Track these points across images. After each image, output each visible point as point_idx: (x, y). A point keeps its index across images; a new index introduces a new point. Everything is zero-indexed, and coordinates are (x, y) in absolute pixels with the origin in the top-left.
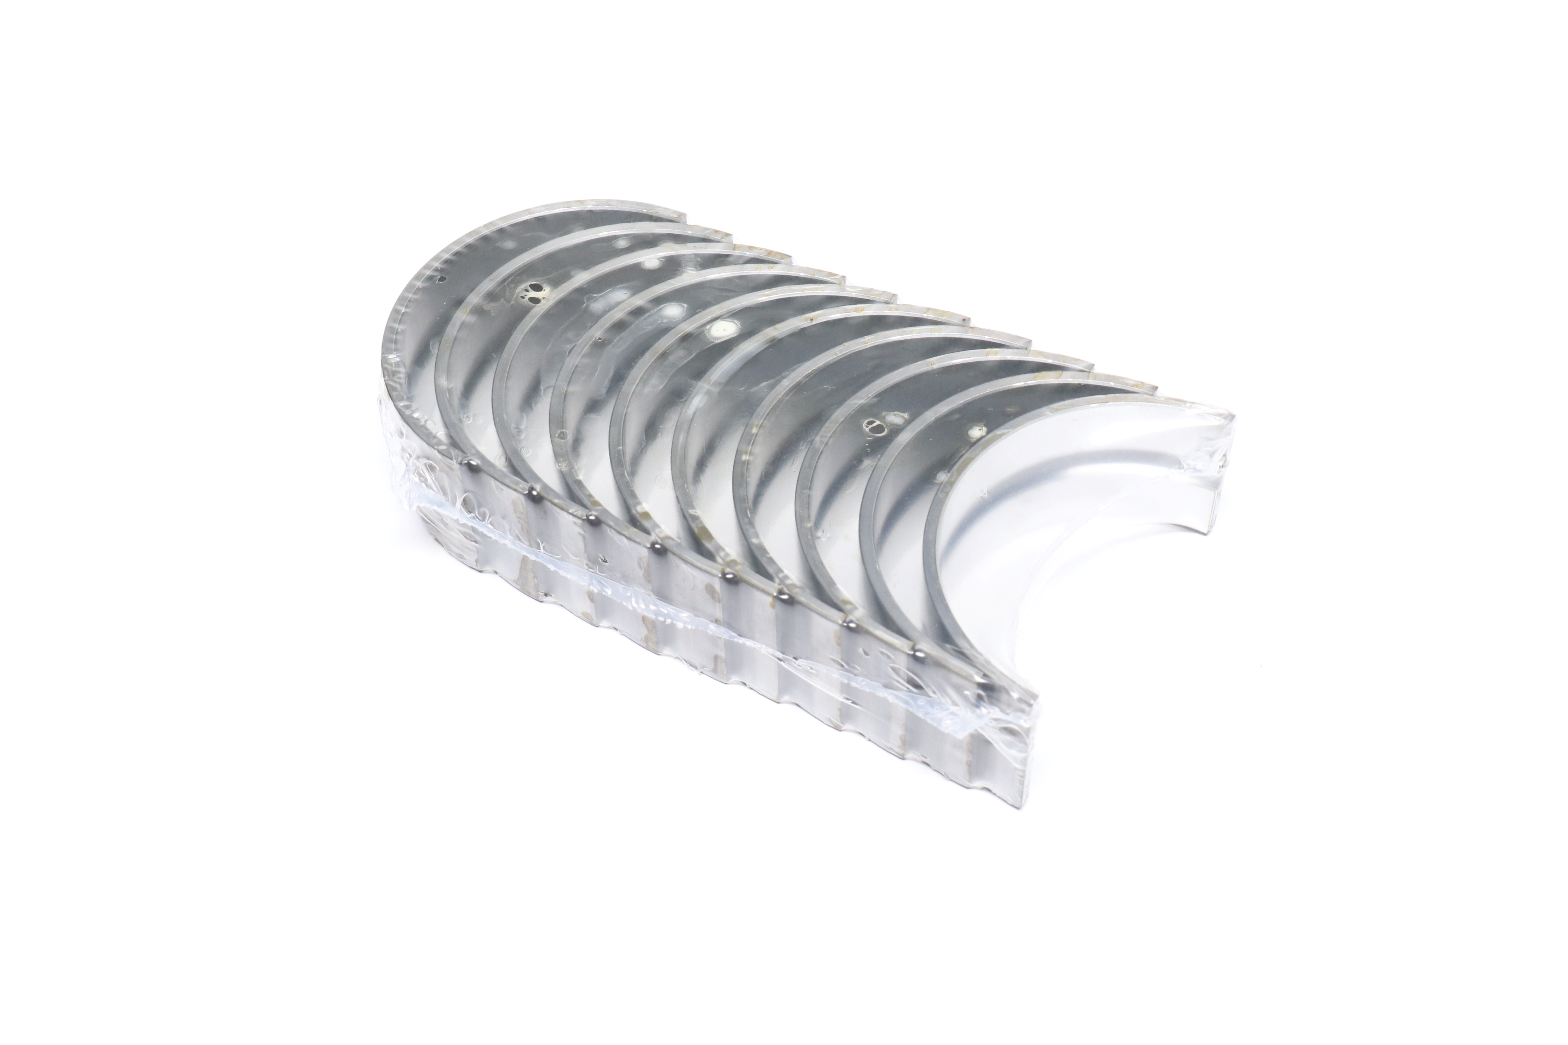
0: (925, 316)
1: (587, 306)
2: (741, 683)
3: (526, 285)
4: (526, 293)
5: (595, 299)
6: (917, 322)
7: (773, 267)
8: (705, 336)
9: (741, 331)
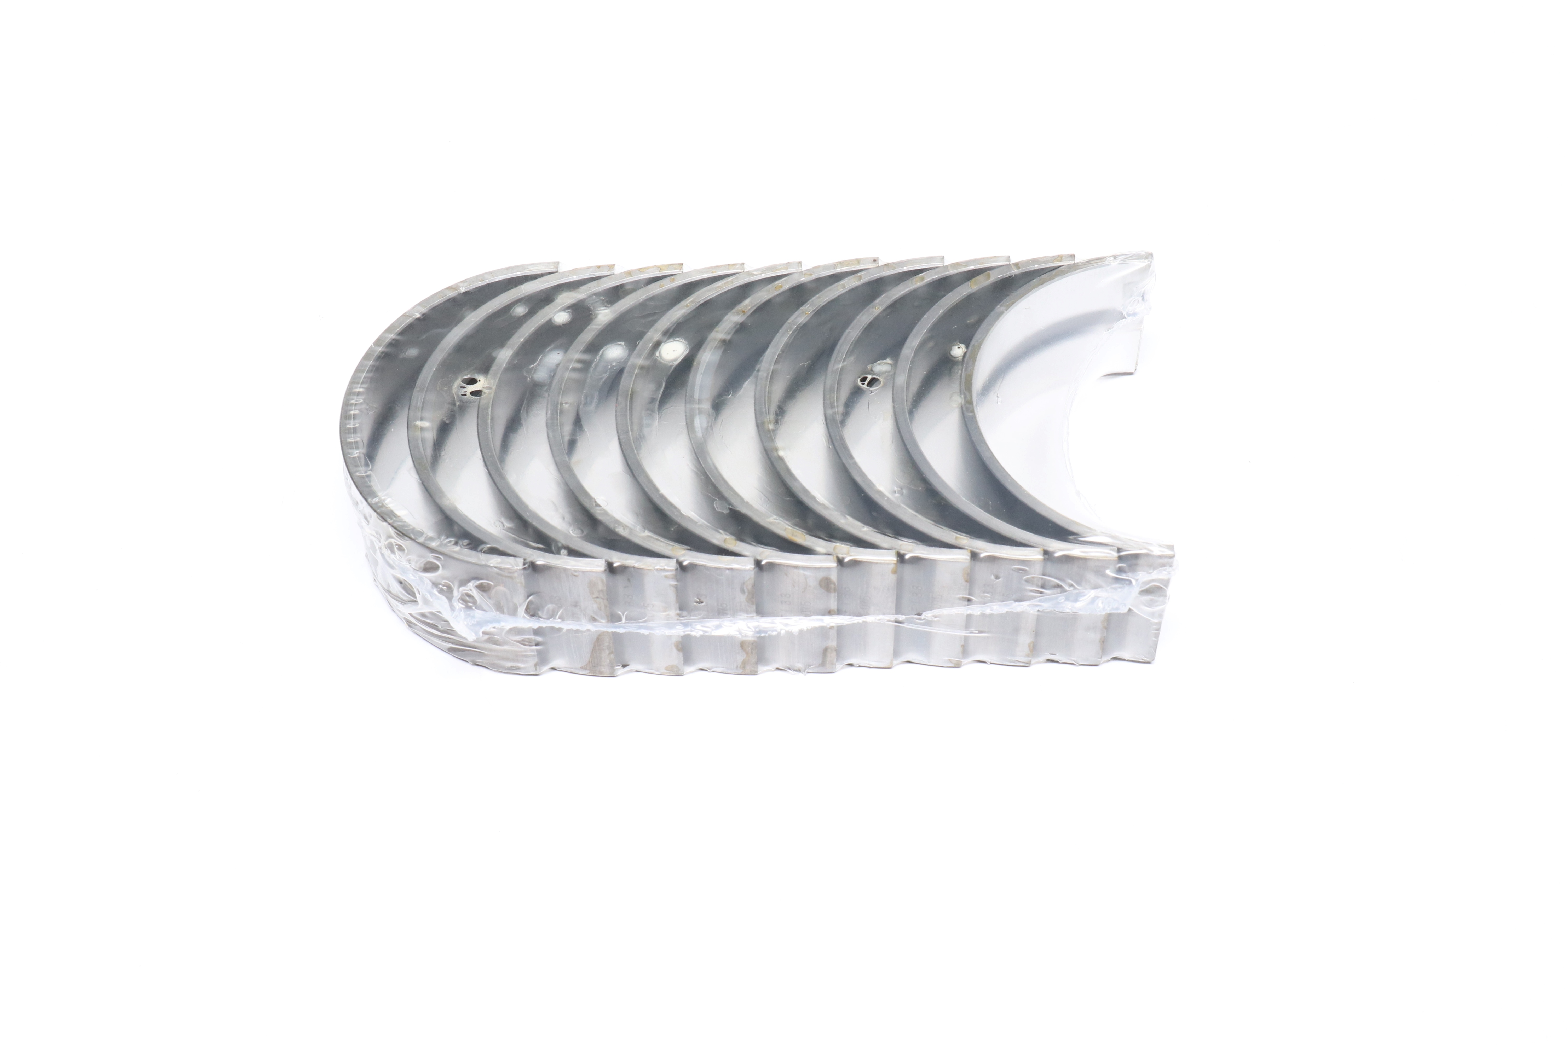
0: (839, 270)
1: (532, 378)
2: (847, 666)
3: (458, 382)
4: (465, 390)
5: (533, 370)
6: (836, 278)
7: (674, 279)
8: (660, 363)
9: (689, 345)
